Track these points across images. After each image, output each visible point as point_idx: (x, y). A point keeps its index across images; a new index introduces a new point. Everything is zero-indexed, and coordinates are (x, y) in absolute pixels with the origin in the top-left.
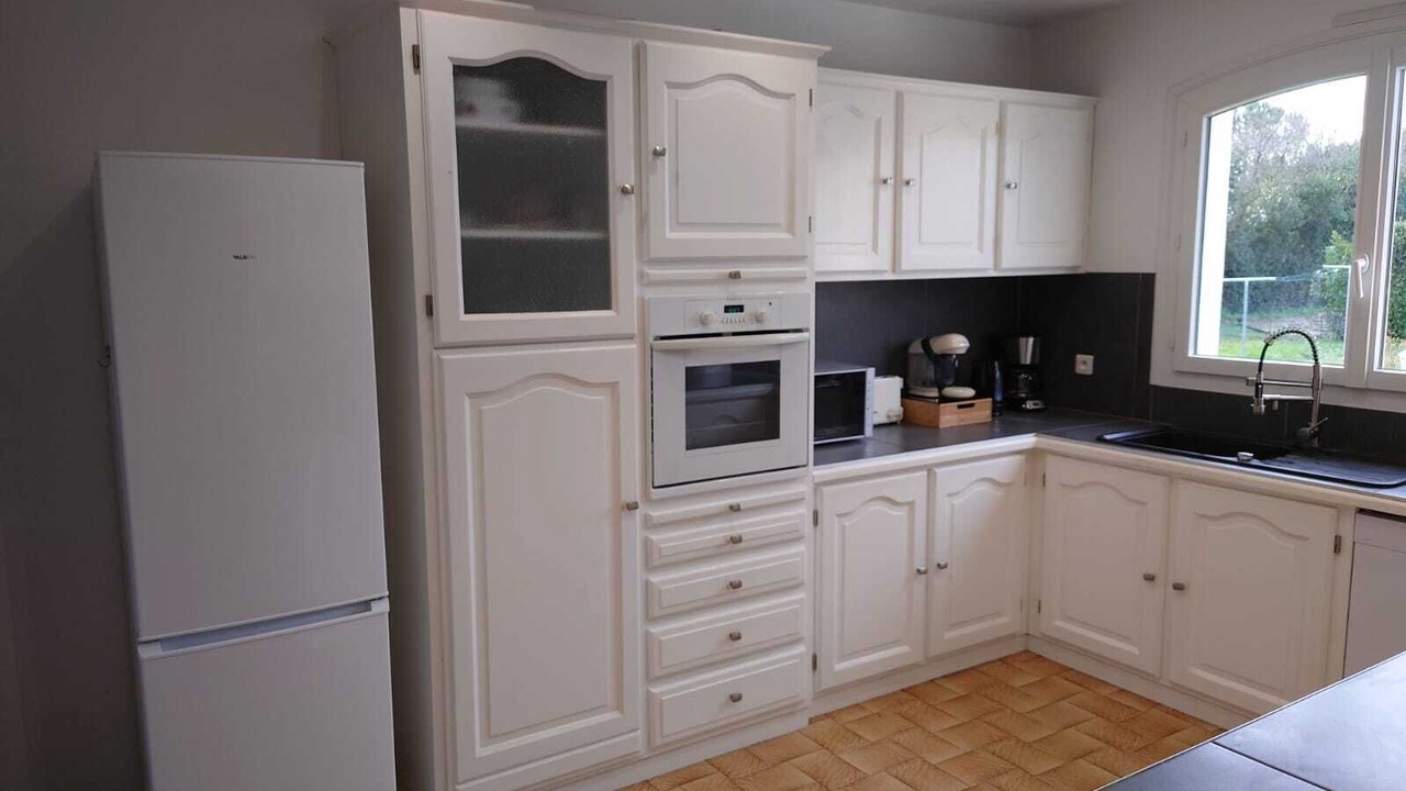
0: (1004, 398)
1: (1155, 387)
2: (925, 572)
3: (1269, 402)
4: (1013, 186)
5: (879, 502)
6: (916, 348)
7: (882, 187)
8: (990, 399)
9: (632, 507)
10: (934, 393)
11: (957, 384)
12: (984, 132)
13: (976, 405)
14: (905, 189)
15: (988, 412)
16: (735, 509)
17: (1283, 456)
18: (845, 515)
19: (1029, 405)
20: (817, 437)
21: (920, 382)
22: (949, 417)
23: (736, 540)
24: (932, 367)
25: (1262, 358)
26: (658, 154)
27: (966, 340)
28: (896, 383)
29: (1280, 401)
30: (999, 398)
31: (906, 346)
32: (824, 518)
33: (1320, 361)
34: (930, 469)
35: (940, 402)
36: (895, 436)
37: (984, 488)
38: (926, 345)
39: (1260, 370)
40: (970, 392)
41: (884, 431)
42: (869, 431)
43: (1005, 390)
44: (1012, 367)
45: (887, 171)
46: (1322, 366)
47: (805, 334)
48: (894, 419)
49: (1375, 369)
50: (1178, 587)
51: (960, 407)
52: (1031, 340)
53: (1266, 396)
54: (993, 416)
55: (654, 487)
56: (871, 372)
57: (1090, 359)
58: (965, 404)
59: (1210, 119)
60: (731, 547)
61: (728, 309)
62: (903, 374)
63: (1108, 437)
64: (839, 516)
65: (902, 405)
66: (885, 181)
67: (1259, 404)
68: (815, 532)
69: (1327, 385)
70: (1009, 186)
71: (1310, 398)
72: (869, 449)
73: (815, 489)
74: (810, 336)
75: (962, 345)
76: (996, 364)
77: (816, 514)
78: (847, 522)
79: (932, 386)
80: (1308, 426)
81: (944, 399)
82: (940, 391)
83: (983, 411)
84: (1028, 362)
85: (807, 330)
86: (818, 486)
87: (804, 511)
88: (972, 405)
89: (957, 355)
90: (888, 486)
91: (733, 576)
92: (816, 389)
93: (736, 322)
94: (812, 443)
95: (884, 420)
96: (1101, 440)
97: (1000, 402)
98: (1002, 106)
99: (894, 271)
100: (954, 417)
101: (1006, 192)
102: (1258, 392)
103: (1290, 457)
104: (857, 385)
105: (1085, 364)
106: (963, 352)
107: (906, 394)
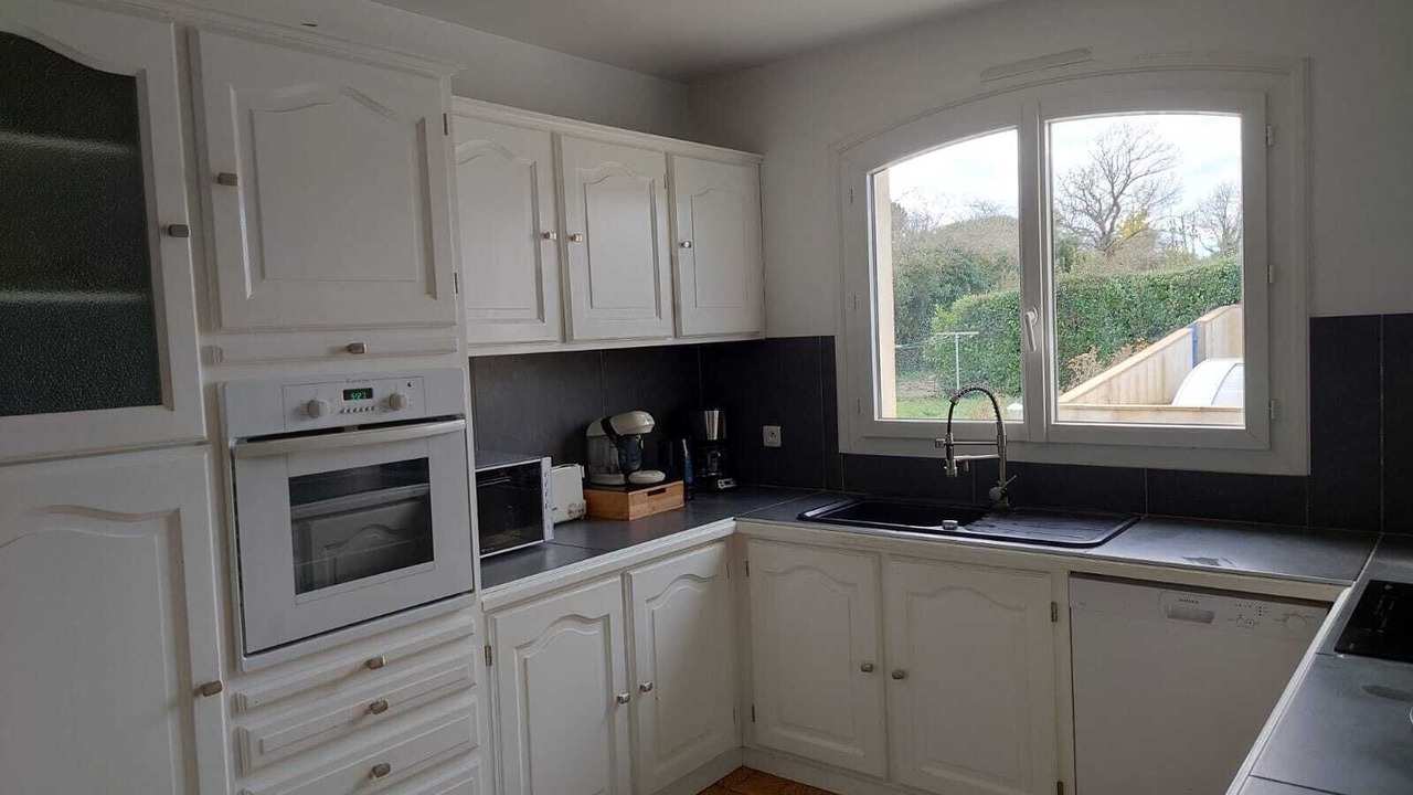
0: (694, 479)
1: (845, 455)
2: (628, 700)
3: (959, 463)
4: (687, 244)
5: (569, 622)
6: (595, 430)
7: (544, 243)
8: (682, 482)
9: (210, 689)
10: (619, 479)
11: (644, 467)
12: (652, 186)
13: (667, 490)
14: (570, 244)
15: (680, 497)
16: (373, 665)
17: (979, 518)
18: (526, 645)
19: (722, 485)
20: (484, 547)
21: (603, 469)
22: (639, 506)
23: (377, 708)
24: (615, 451)
25: (950, 419)
26: (227, 179)
27: (650, 417)
28: (576, 472)
29: (970, 461)
30: (690, 480)
31: (584, 428)
32: (500, 655)
33: (1002, 417)
34: (624, 574)
35: (627, 491)
36: (579, 536)
37: (686, 586)
38: (606, 424)
39: (949, 431)
40: (660, 476)
41: (564, 531)
42: (549, 533)
43: (695, 469)
44: (700, 445)
45: (547, 225)
46: (1004, 422)
47: (461, 422)
48: (577, 515)
49: (1053, 423)
50: (899, 676)
51: (650, 494)
52: (716, 412)
53: (957, 458)
54: (686, 500)
55: (246, 655)
56: (546, 462)
57: (777, 429)
58: (656, 490)
59: (872, 176)
60: (372, 717)
61: (348, 395)
62: (584, 462)
63: (809, 514)
64: (518, 648)
65: (585, 498)
66: (546, 236)
67: (951, 467)
68: (489, 671)
69: (1011, 442)
70: (683, 245)
71: (996, 456)
72: (550, 556)
73: (486, 618)
74: (466, 424)
75: (647, 423)
76: (684, 441)
77: (488, 649)
78: (528, 654)
79: (617, 472)
80: (997, 485)
81: (631, 487)
82: (626, 477)
83: (675, 495)
84: (715, 438)
85: (463, 417)
86: (489, 614)
87: (474, 650)
88: (663, 490)
89: (643, 435)
90: (575, 601)
91: (374, 758)
92: (478, 489)
93: (361, 412)
94: (477, 557)
95: (566, 517)
96: (802, 518)
97: (691, 484)
98: (668, 158)
99: (564, 340)
100: (645, 505)
101: (680, 250)
102: (949, 456)
103: (987, 520)
104: (529, 480)
105: (772, 436)
106: (649, 430)
107: (588, 484)
